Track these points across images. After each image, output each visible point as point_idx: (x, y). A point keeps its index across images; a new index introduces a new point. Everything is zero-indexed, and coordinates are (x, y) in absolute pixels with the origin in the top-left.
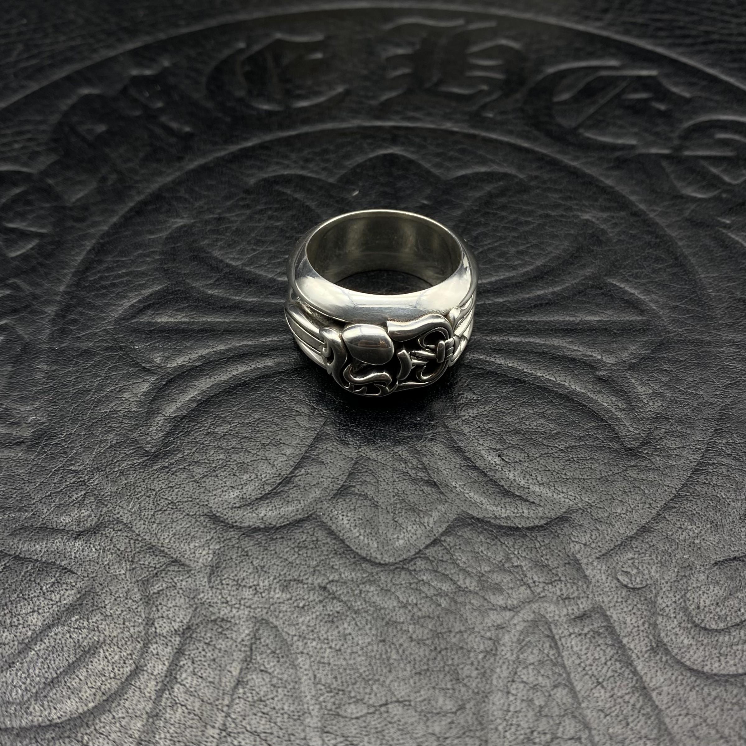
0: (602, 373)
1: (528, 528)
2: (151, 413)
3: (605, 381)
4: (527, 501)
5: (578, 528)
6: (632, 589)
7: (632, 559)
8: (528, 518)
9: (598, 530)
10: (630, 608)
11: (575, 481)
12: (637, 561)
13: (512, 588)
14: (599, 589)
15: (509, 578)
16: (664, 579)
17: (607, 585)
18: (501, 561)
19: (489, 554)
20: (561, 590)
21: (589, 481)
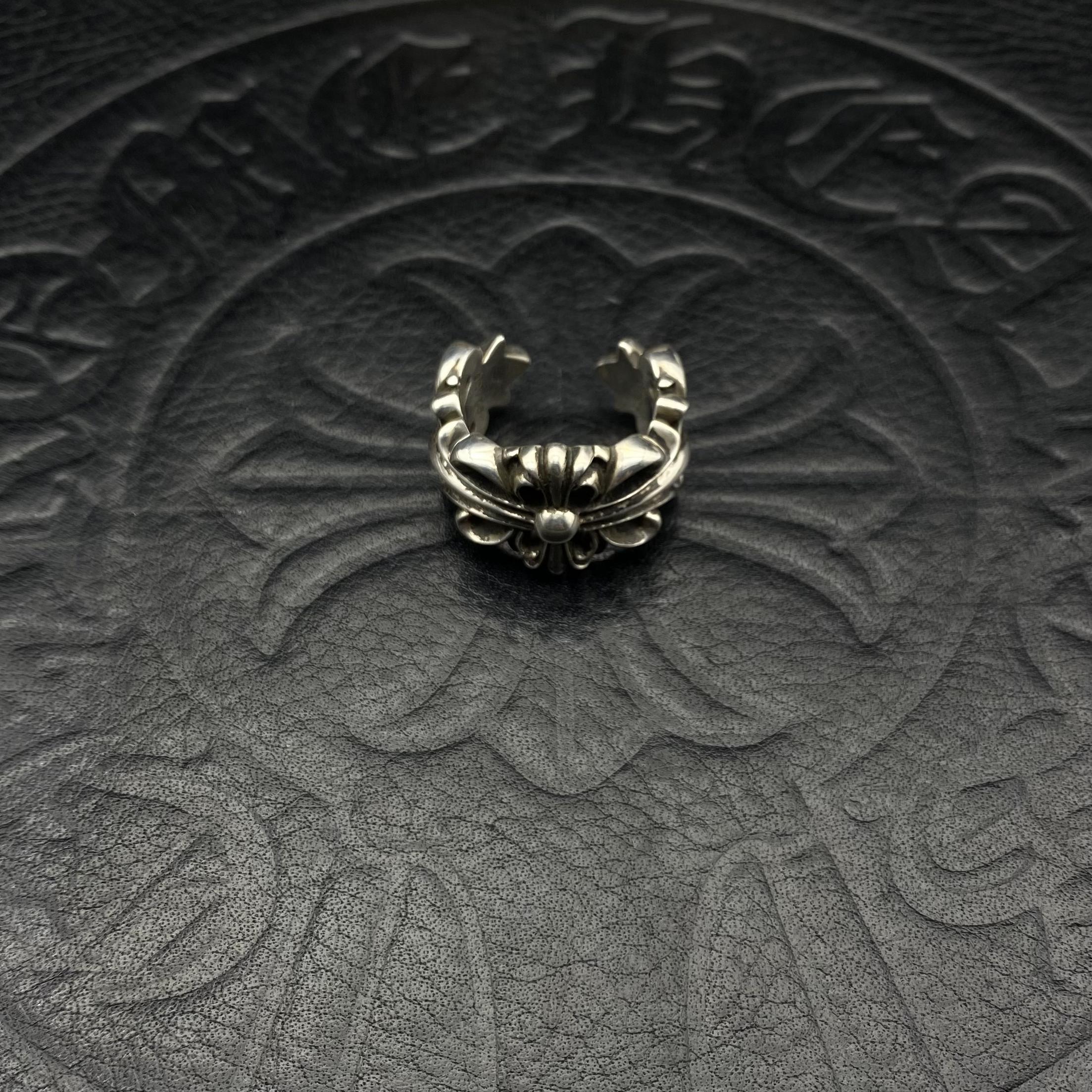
0: (835, 545)
1: (738, 749)
2: (265, 602)
3: (839, 554)
4: (737, 713)
5: (799, 747)
6: (861, 822)
7: (864, 785)
8: (739, 736)
9: (823, 749)
10: (858, 845)
11: (798, 688)
12: (869, 788)
13: (718, 824)
14: (822, 823)
15: (714, 812)
16: (900, 809)
17: (831, 817)
18: (705, 791)
19: (691, 782)
20: (777, 824)
21: (814, 688)
